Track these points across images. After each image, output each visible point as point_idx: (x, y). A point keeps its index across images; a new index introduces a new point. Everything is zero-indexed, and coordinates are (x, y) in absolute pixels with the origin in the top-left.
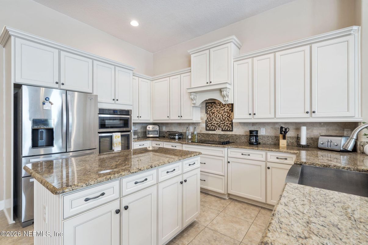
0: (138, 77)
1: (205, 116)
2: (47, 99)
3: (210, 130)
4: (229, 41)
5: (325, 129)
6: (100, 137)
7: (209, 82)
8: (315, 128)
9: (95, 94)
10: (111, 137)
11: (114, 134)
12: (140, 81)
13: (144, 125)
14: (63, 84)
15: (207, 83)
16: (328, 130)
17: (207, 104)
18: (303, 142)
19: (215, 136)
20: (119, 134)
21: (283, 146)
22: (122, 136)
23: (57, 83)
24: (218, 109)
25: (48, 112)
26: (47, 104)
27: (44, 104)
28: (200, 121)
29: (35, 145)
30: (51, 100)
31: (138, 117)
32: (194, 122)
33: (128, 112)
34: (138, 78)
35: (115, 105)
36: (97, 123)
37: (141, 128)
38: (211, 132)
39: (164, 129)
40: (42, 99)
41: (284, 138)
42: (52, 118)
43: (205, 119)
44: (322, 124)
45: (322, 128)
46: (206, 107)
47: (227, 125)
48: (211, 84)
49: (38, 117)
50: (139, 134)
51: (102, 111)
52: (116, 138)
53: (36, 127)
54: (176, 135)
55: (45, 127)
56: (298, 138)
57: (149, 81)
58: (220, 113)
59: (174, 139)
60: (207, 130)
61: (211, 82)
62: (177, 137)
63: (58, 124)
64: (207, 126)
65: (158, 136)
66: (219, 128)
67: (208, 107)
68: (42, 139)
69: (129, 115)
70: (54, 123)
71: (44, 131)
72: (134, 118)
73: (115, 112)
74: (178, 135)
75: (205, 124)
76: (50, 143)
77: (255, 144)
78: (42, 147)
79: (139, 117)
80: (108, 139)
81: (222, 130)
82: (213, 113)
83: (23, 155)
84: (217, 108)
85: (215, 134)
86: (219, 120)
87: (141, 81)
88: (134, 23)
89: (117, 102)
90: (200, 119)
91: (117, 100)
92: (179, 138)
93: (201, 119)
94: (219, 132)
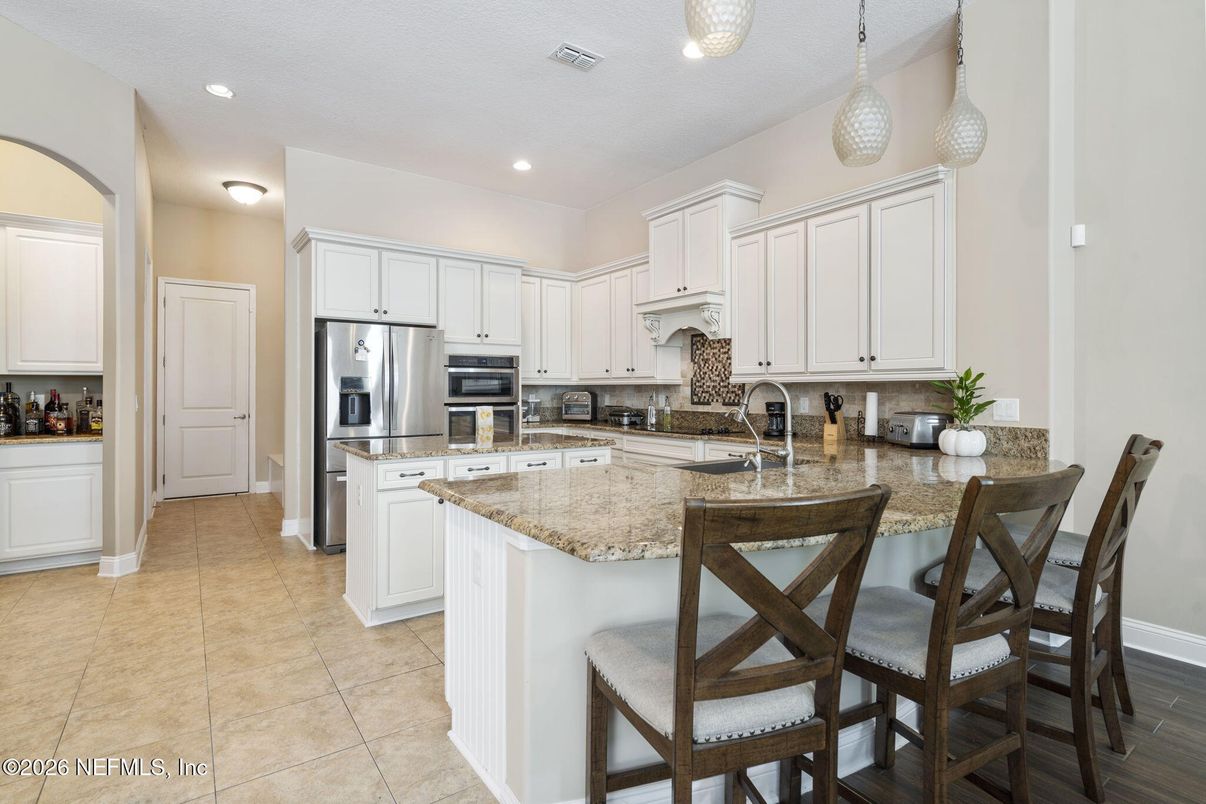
0: (541, 277)
1: (688, 368)
2: (361, 343)
3: (699, 403)
4: (719, 192)
5: (922, 397)
6: (452, 414)
7: (682, 289)
8: (904, 397)
9: (440, 328)
10: (473, 414)
11: (479, 409)
12: (544, 286)
13: (559, 391)
14: (385, 312)
15: (679, 290)
16: (928, 401)
17: (695, 339)
18: (871, 429)
19: (708, 418)
20: (490, 409)
21: (830, 438)
22: (496, 413)
23: (376, 311)
24: (715, 351)
25: (363, 365)
26: (361, 351)
27: (356, 351)
28: (680, 382)
29: (344, 421)
30: (366, 345)
31: (539, 371)
32: (659, 382)
33: (510, 362)
34: (539, 279)
35: (481, 346)
36: (445, 385)
37: (552, 399)
38: (701, 409)
39: (607, 401)
40: (352, 344)
41: (834, 421)
42: (369, 375)
43: (690, 375)
44: (917, 386)
45: (916, 397)
46: (693, 345)
47: (733, 389)
48: (687, 293)
49: (350, 374)
50: (547, 414)
51: (455, 361)
52: (482, 418)
53: (345, 391)
54: (623, 416)
55: (358, 391)
56: (861, 419)
57: (568, 284)
58: (719, 362)
59: (620, 424)
60: (693, 403)
61: (685, 289)
62: (626, 420)
63: (377, 387)
64: (693, 393)
65: (588, 417)
66: (718, 398)
67: (695, 347)
68: (353, 412)
69: (512, 367)
70: (371, 385)
71: (357, 399)
72: (527, 374)
73: (481, 361)
74: (628, 416)
75: (690, 388)
76: (365, 420)
77: (775, 434)
78: (353, 425)
79: (542, 371)
80: (469, 418)
81: (724, 404)
82: (706, 361)
83: (328, 436)
84: (714, 348)
85: (708, 413)
86: (717, 378)
87: (548, 286)
88: (522, 166)
89: (486, 340)
90: (679, 376)
91: (487, 336)
92: (632, 424)
93: (682, 377)
94: (717, 408)
